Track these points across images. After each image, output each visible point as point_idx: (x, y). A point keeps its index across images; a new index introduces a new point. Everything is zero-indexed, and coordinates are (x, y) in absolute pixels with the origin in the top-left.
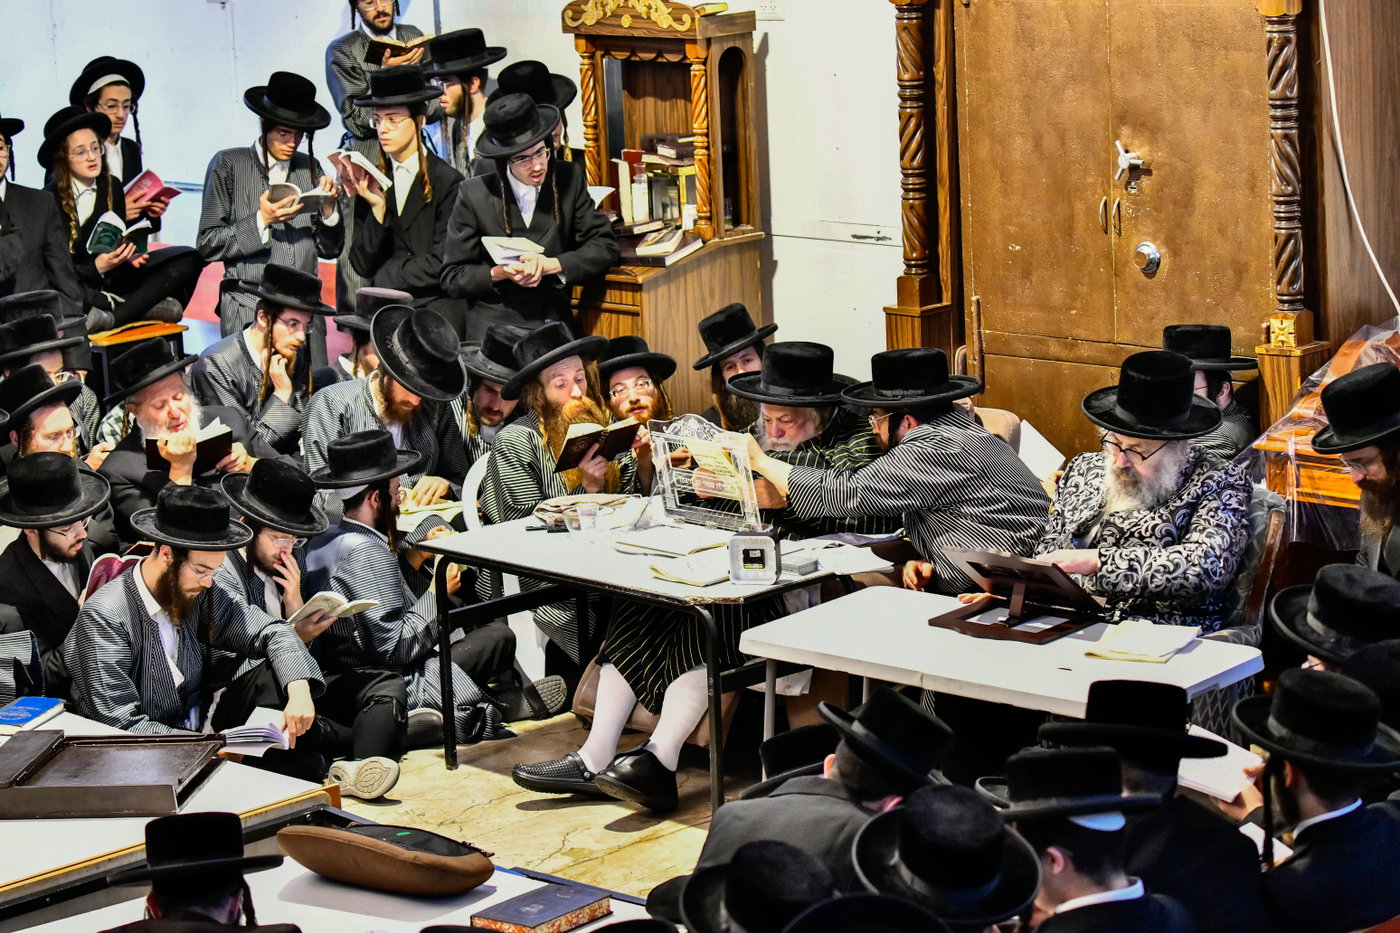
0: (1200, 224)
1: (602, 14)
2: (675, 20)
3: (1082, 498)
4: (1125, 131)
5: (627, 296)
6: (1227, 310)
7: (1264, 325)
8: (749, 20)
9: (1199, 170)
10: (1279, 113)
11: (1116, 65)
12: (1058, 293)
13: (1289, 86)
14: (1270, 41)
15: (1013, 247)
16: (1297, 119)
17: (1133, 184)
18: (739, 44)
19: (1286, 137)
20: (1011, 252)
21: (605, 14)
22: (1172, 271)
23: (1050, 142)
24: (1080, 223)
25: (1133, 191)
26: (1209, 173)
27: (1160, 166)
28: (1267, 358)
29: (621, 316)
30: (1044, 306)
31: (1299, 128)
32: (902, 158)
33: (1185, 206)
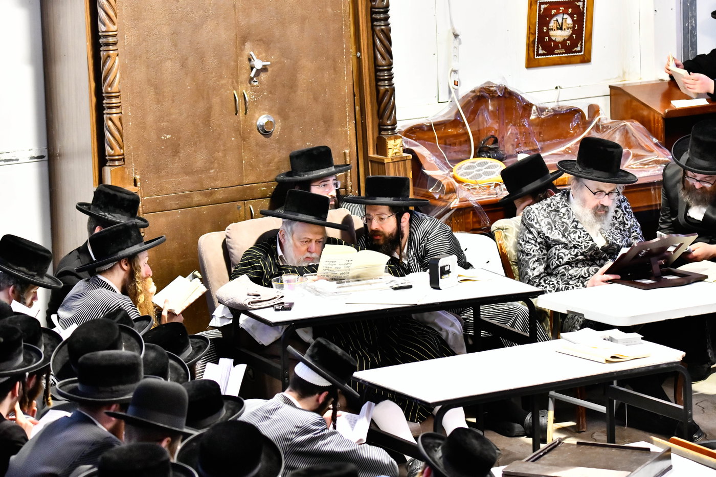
4: (247, 46)
7: (346, 151)
9: (300, 63)
11: (240, 5)
12: (200, 159)
15: (165, 137)
17: (255, 79)
19: (382, 30)
20: (164, 140)
22: (283, 129)
23: (193, 61)
24: (216, 109)
25: (255, 84)
26: (307, 63)
27: (274, 65)
28: (391, 165)
30: (190, 172)
33: (291, 88)
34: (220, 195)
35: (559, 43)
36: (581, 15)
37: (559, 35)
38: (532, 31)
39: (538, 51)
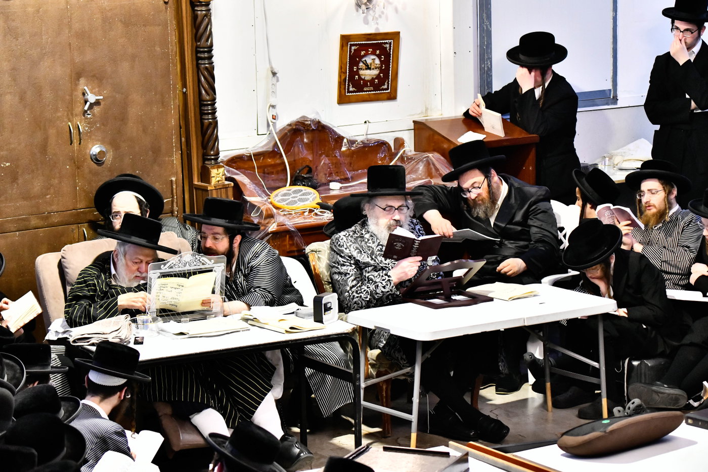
0: (132, 129)
4: (81, 81)
7: (173, 179)
9: (130, 97)
10: (205, 55)
11: (75, 43)
12: (37, 186)
15: (4, 165)
17: (88, 112)
19: (206, 69)
20: (3, 167)
22: (114, 158)
23: (31, 95)
24: (52, 140)
25: (89, 116)
26: (136, 98)
27: (107, 98)
28: (214, 192)
30: (28, 197)
33: (122, 120)
34: (55, 219)
35: (368, 81)
36: (388, 56)
37: (368, 74)
38: (343, 70)
39: (348, 89)
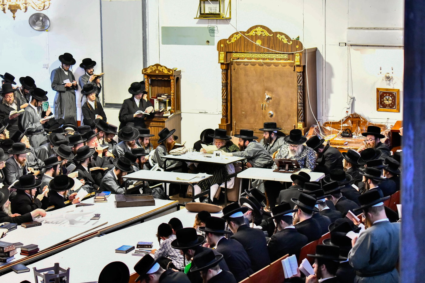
0: (281, 108)
1: (151, 71)
2: (168, 72)
3: (284, 152)
4: (266, 92)
5: (161, 124)
6: (286, 123)
7: (294, 125)
8: (180, 72)
9: (281, 98)
10: (299, 88)
11: (265, 80)
12: (252, 120)
13: (301, 84)
14: (298, 76)
16: (303, 89)
18: (178, 76)
19: (301, 92)
20: (242, 113)
21: (152, 70)
22: (276, 116)
23: (251, 94)
24: (257, 108)
25: (268, 102)
26: (283, 99)
27: (273, 98)
29: (160, 128)
30: (249, 123)
31: (303, 91)
32: (222, 97)
35: (387, 105)
36: (395, 97)
37: (387, 102)
38: (378, 100)
39: (380, 106)
